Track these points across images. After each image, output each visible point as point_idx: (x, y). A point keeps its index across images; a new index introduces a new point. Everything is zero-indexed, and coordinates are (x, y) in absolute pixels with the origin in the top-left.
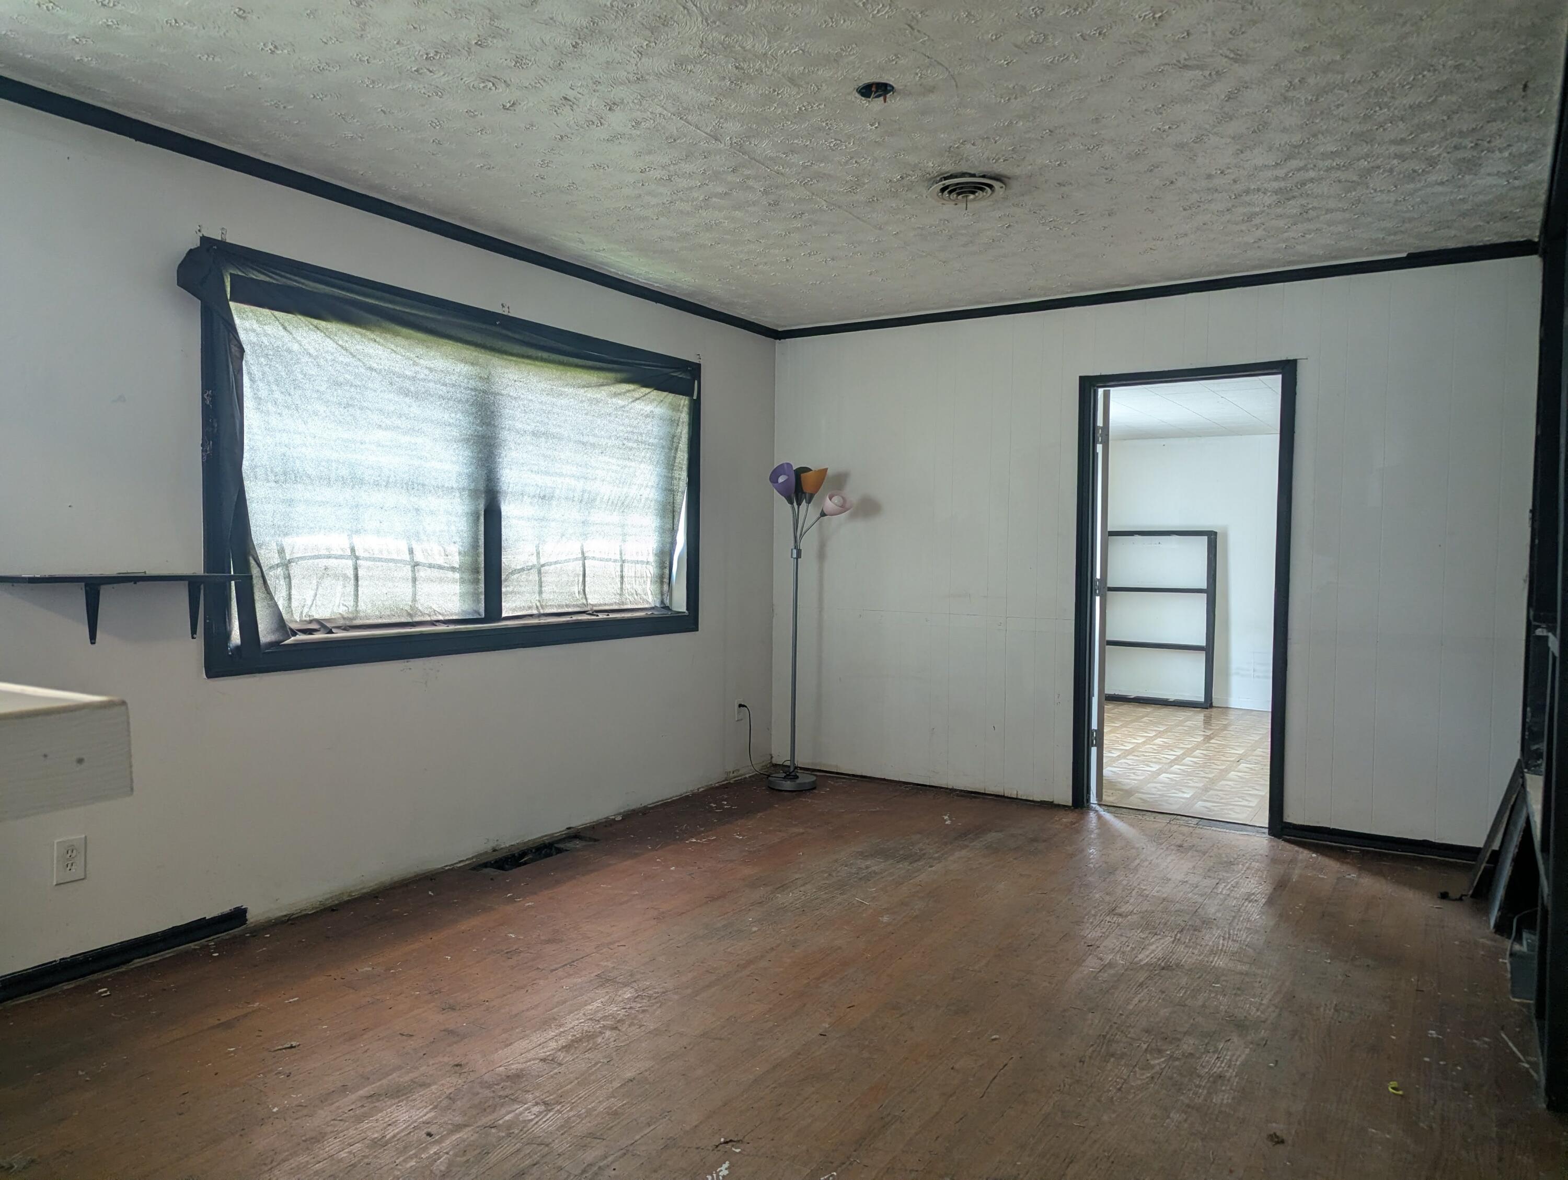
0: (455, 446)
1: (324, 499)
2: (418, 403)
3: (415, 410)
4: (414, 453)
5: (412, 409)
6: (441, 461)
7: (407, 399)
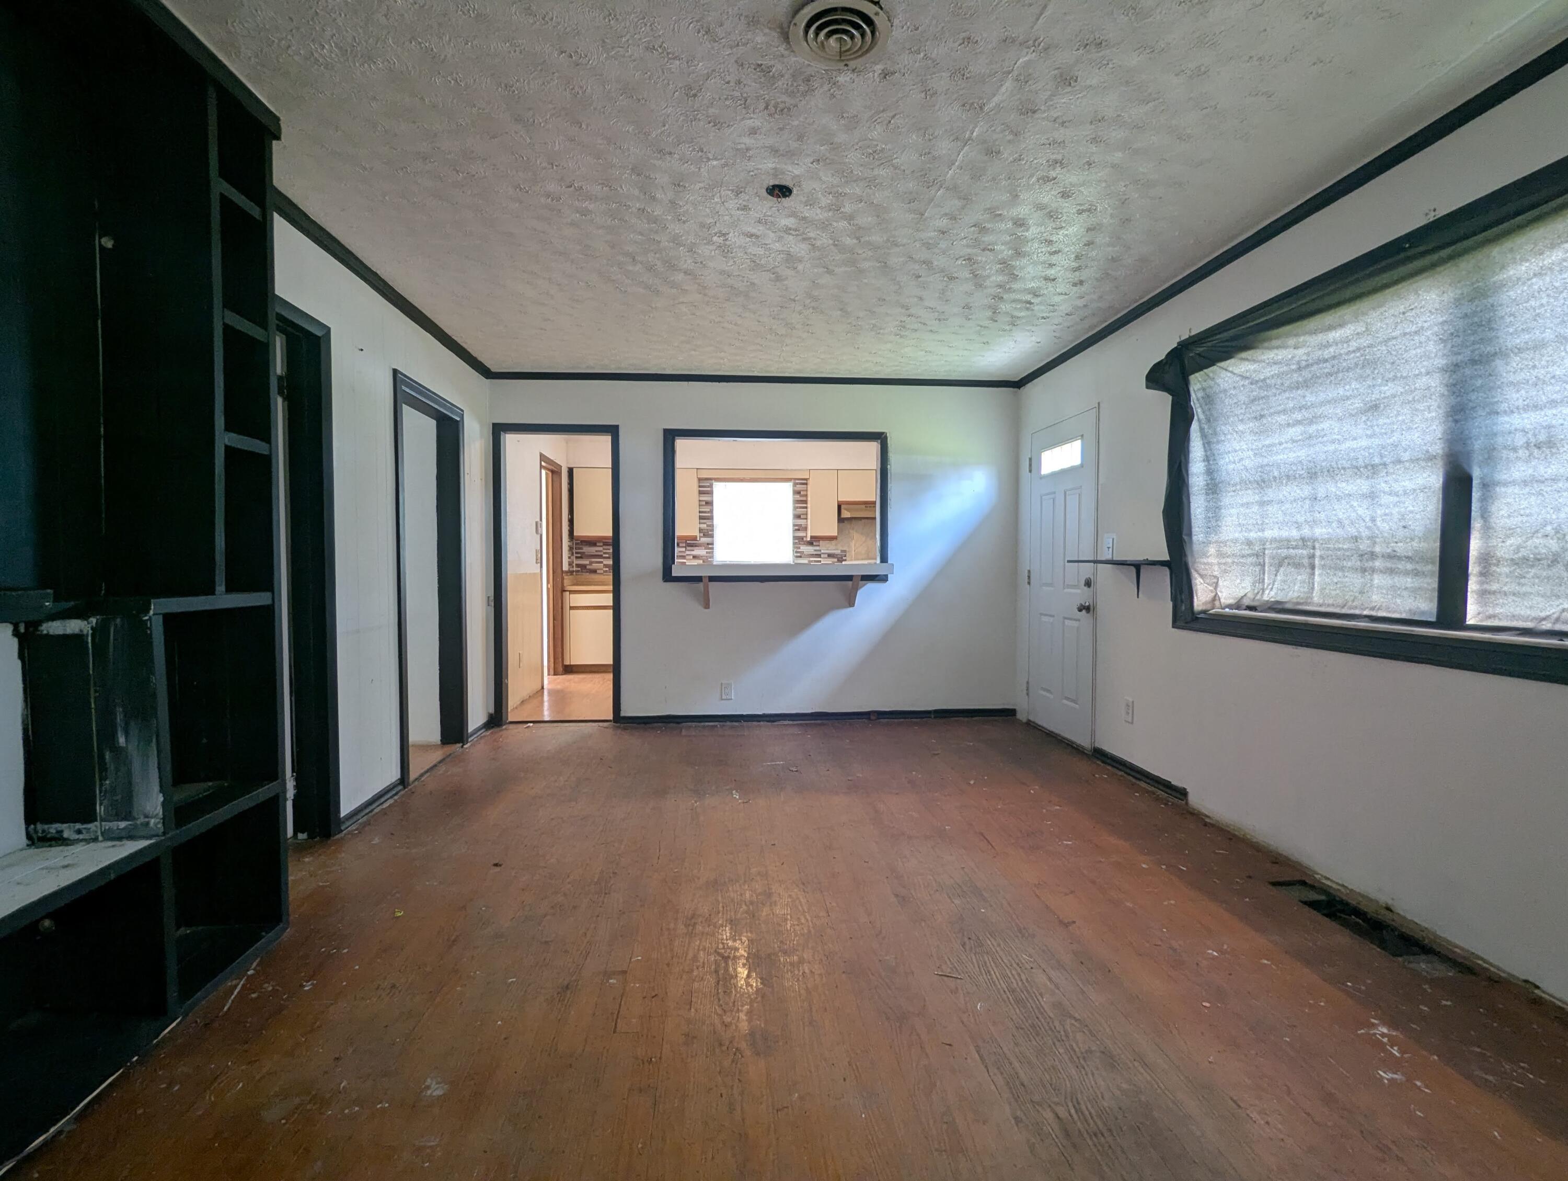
0: (1364, 418)
1: (1269, 499)
2: (1310, 391)
3: (1310, 398)
4: (1325, 439)
5: (1307, 399)
6: (1355, 439)
7: (1299, 392)
